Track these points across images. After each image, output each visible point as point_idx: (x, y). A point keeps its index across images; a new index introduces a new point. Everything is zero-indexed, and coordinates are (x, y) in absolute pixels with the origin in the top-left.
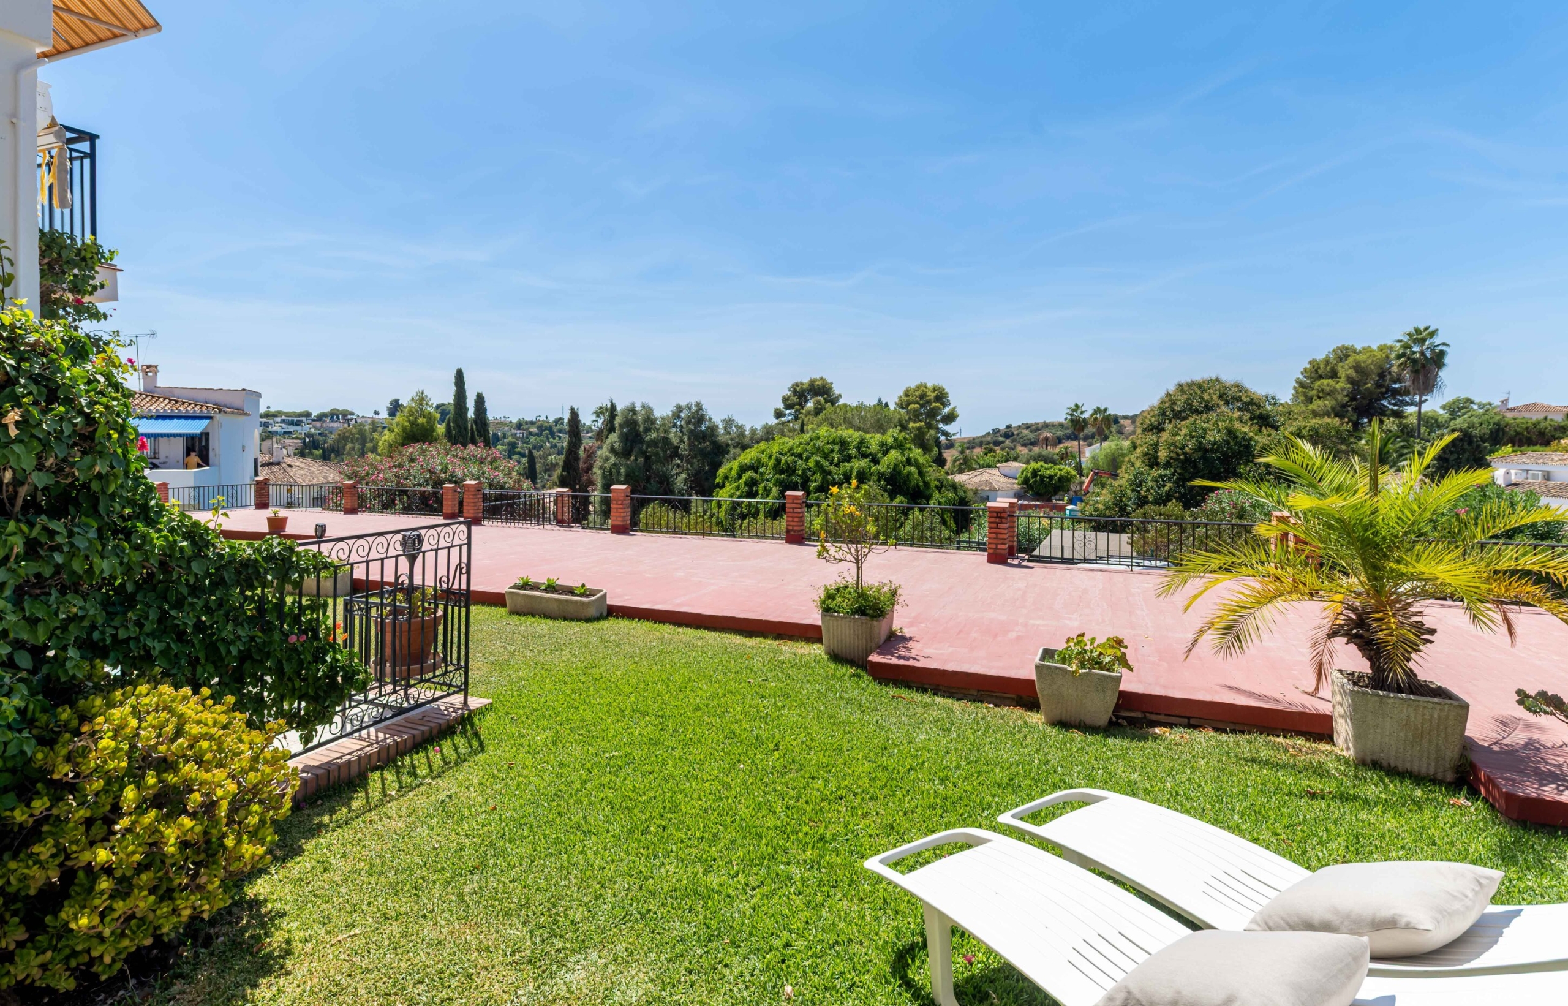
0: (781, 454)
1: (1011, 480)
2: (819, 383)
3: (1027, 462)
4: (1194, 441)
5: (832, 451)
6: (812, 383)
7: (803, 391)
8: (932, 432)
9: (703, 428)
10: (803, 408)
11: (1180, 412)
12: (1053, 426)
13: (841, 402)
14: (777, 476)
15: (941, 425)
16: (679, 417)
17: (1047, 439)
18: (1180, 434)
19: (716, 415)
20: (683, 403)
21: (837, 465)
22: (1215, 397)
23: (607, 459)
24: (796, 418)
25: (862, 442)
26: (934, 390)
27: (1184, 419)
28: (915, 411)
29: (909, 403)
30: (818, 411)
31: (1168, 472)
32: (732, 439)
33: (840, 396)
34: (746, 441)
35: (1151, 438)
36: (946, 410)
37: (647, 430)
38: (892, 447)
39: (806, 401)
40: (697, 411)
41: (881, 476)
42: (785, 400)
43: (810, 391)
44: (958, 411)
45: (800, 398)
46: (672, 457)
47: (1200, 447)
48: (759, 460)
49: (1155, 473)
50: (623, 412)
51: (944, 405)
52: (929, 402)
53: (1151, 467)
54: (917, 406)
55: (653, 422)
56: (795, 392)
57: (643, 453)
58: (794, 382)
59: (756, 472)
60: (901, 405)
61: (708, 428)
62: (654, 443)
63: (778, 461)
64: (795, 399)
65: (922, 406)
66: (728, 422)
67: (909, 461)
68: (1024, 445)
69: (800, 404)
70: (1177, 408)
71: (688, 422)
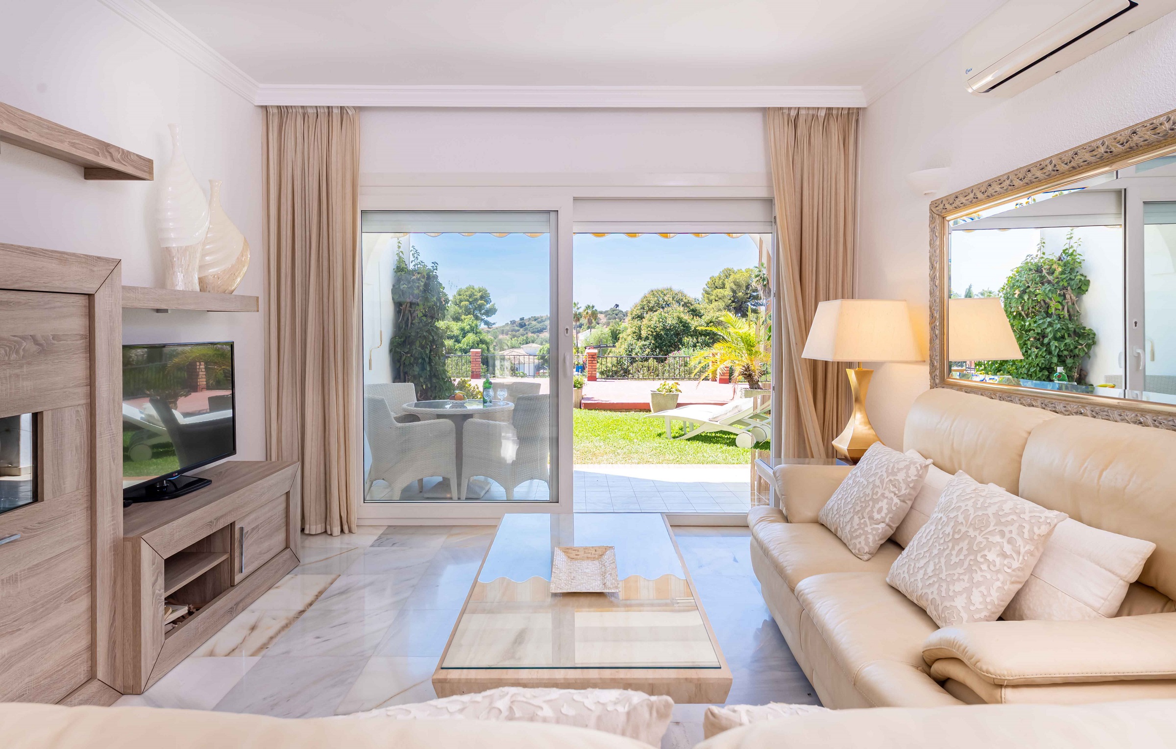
1: (532, 356)
3: (541, 344)
4: (661, 324)
11: (653, 307)
15: (484, 317)
18: (652, 320)
22: (671, 299)
26: (480, 291)
27: (656, 311)
28: (466, 307)
29: (462, 301)
31: (647, 343)
35: (637, 322)
36: (488, 306)
44: (496, 306)
47: (664, 328)
49: (641, 343)
51: (488, 302)
52: (476, 300)
53: (638, 340)
54: (467, 303)
60: (457, 302)
65: (471, 303)
68: (534, 332)
70: (651, 305)
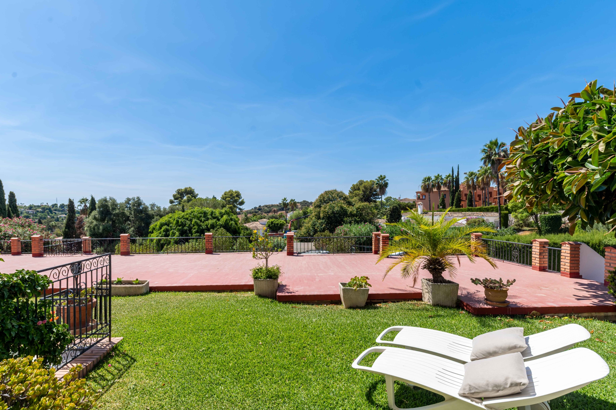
0: (179, 218)
1: (263, 226)
2: (189, 189)
3: (269, 219)
5: (201, 217)
6: (186, 189)
7: (182, 192)
8: (235, 208)
9: (141, 208)
10: (182, 199)
11: (326, 201)
12: (275, 206)
13: (198, 197)
14: (178, 227)
15: (238, 206)
16: (128, 203)
17: (274, 210)
19: (147, 202)
20: (131, 197)
21: (203, 222)
22: (336, 196)
23: (92, 223)
24: (180, 204)
25: (212, 213)
26: (236, 193)
28: (229, 200)
29: (226, 198)
30: (189, 200)
31: (323, 221)
32: (155, 213)
33: (198, 194)
34: (162, 213)
36: (240, 200)
37: (114, 209)
38: (224, 214)
39: (184, 197)
40: (138, 201)
41: (221, 226)
42: (174, 196)
43: (185, 192)
44: (245, 201)
45: (181, 195)
46: (126, 221)
47: (333, 213)
48: (169, 221)
49: (319, 221)
50: (100, 201)
51: (240, 198)
52: (234, 197)
53: (318, 219)
55: (116, 205)
56: (178, 193)
57: (111, 219)
58: (178, 189)
59: (168, 226)
60: (224, 198)
61: (143, 208)
62: (117, 215)
63: (178, 221)
64: (179, 196)
65: (231, 199)
66: (153, 205)
67: (231, 219)
68: (265, 213)
69: (181, 198)
71: (134, 205)
